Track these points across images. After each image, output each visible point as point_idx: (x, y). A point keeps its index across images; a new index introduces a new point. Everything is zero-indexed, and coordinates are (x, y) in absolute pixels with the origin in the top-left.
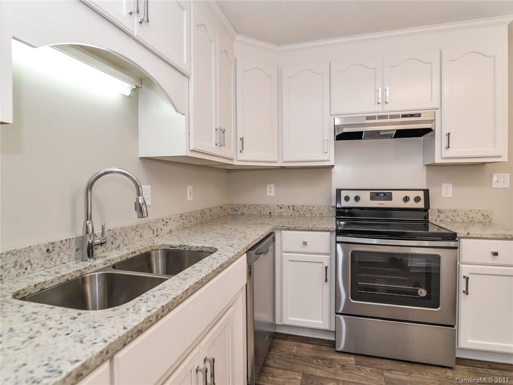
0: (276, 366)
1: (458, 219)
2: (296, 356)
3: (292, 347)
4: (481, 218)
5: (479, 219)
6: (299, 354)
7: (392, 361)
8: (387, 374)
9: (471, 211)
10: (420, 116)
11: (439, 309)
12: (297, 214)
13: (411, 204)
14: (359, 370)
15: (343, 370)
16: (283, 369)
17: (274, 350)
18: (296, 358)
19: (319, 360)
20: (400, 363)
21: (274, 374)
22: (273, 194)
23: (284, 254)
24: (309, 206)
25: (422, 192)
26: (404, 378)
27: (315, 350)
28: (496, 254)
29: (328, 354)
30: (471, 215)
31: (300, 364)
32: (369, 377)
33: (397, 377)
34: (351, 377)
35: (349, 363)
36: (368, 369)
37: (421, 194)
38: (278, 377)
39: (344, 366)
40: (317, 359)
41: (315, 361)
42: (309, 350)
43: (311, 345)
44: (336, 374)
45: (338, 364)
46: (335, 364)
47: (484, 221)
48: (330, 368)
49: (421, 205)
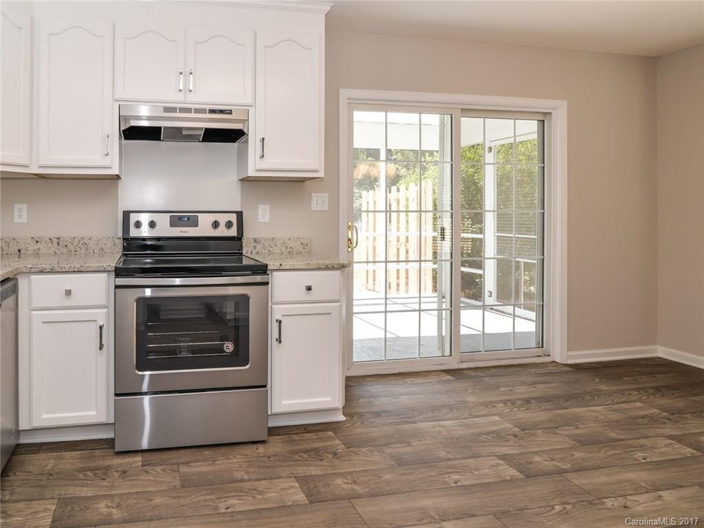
0: (15, 497)
1: (277, 250)
2: (51, 475)
3: (46, 462)
4: (301, 248)
5: (298, 249)
6: (57, 470)
7: (193, 450)
8: (184, 469)
9: (289, 239)
10: (231, 113)
11: (248, 366)
12: (65, 251)
13: (222, 232)
14: (146, 472)
15: (123, 478)
16: (25, 500)
17: (15, 474)
18: (50, 477)
19: (88, 472)
20: (202, 449)
21: (9, 513)
22: (24, 220)
23: (33, 312)
24: (83, 238)
25: (235, 215)
26: (205, 469)
27: (84, 458)
28: (309, 288)
29: (103, 460)
30: (290, 244)
31: (56, 486)
32: (160, 479)
33: (197, 470)
34: (134, 486)
35: (133, 466)
36: (159, 469)
37: (233, 218)
38: (15, 516)
39: (124, 472)
40: (85, 471)
41: (81, 476)
42: (75, 461)
43: (79, 453)
44: (112, 487)
45: (117, 471)
46: (112, 473)
47: (304, 251)
48: (104, 479)
49: (233, 232)
